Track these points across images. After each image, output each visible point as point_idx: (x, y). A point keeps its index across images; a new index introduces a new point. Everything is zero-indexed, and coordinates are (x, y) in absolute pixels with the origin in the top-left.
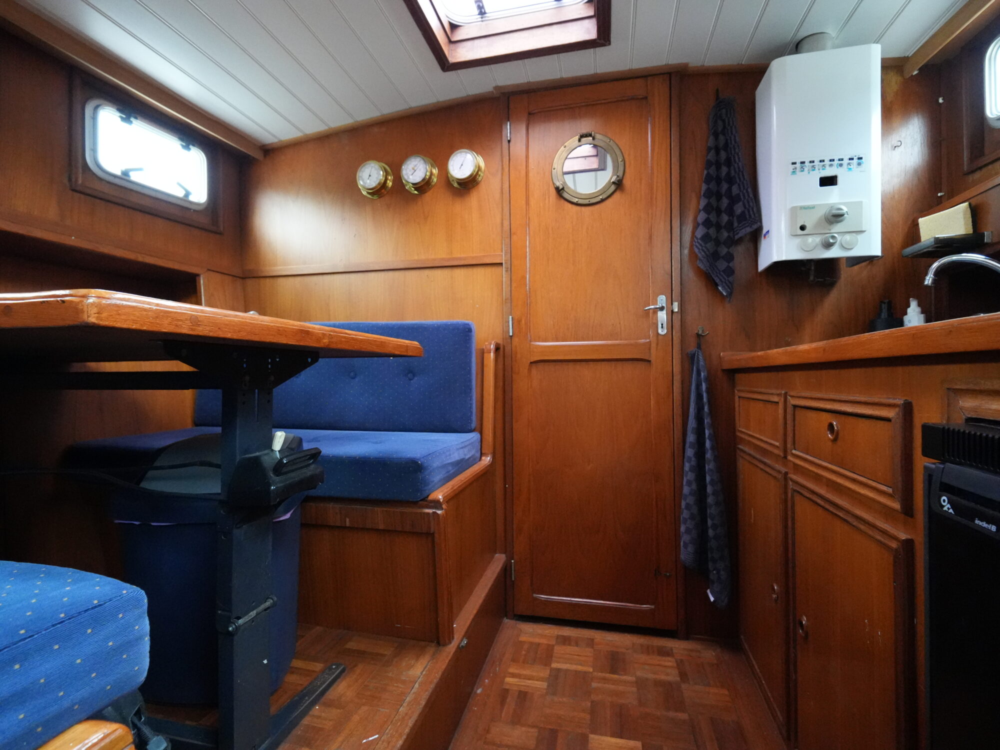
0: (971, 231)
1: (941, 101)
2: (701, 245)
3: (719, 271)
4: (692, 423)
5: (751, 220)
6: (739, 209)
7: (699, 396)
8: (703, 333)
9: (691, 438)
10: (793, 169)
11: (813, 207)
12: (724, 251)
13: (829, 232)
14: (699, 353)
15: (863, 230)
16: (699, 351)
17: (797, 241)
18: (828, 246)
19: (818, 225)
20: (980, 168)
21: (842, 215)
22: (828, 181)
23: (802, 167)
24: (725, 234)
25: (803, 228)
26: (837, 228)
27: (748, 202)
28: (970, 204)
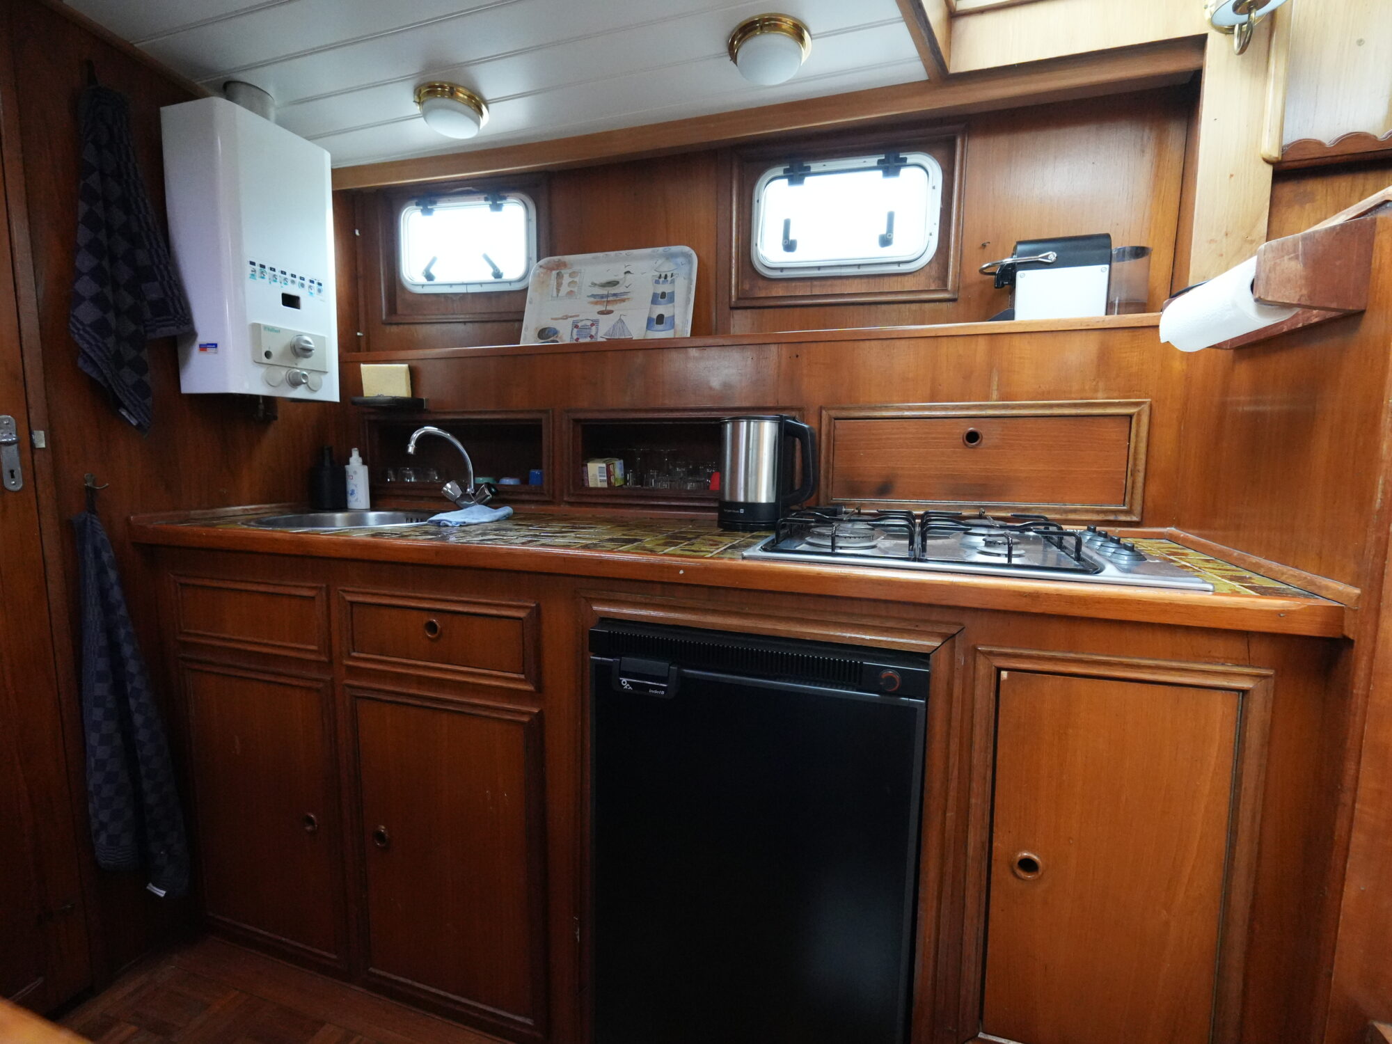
0: (410, 396)
1: (357, 233)
2: (94, 338)
3: (127, 386)
4: (95, 639)
5: (179, 316)
6: (153, 292)
7: (104, 593)
8: (94, 483)
9: (97, 664)
10: (252, 271)
11: (277, 331)
12: (130, 353)
13: (295, 366)
14: (95, 521)
15: (327, 371)
16: (93, 516)
17: (261, 371)
18: (295, 383)
19: (283, 355)
20: (397, 324)
21: (310, 350)
22: (290, 301)
23: (262, 273)
24: (132, 328)
25: (268, 354)
26: (304, 364)
27: (170, 287)
28: (409, 367)
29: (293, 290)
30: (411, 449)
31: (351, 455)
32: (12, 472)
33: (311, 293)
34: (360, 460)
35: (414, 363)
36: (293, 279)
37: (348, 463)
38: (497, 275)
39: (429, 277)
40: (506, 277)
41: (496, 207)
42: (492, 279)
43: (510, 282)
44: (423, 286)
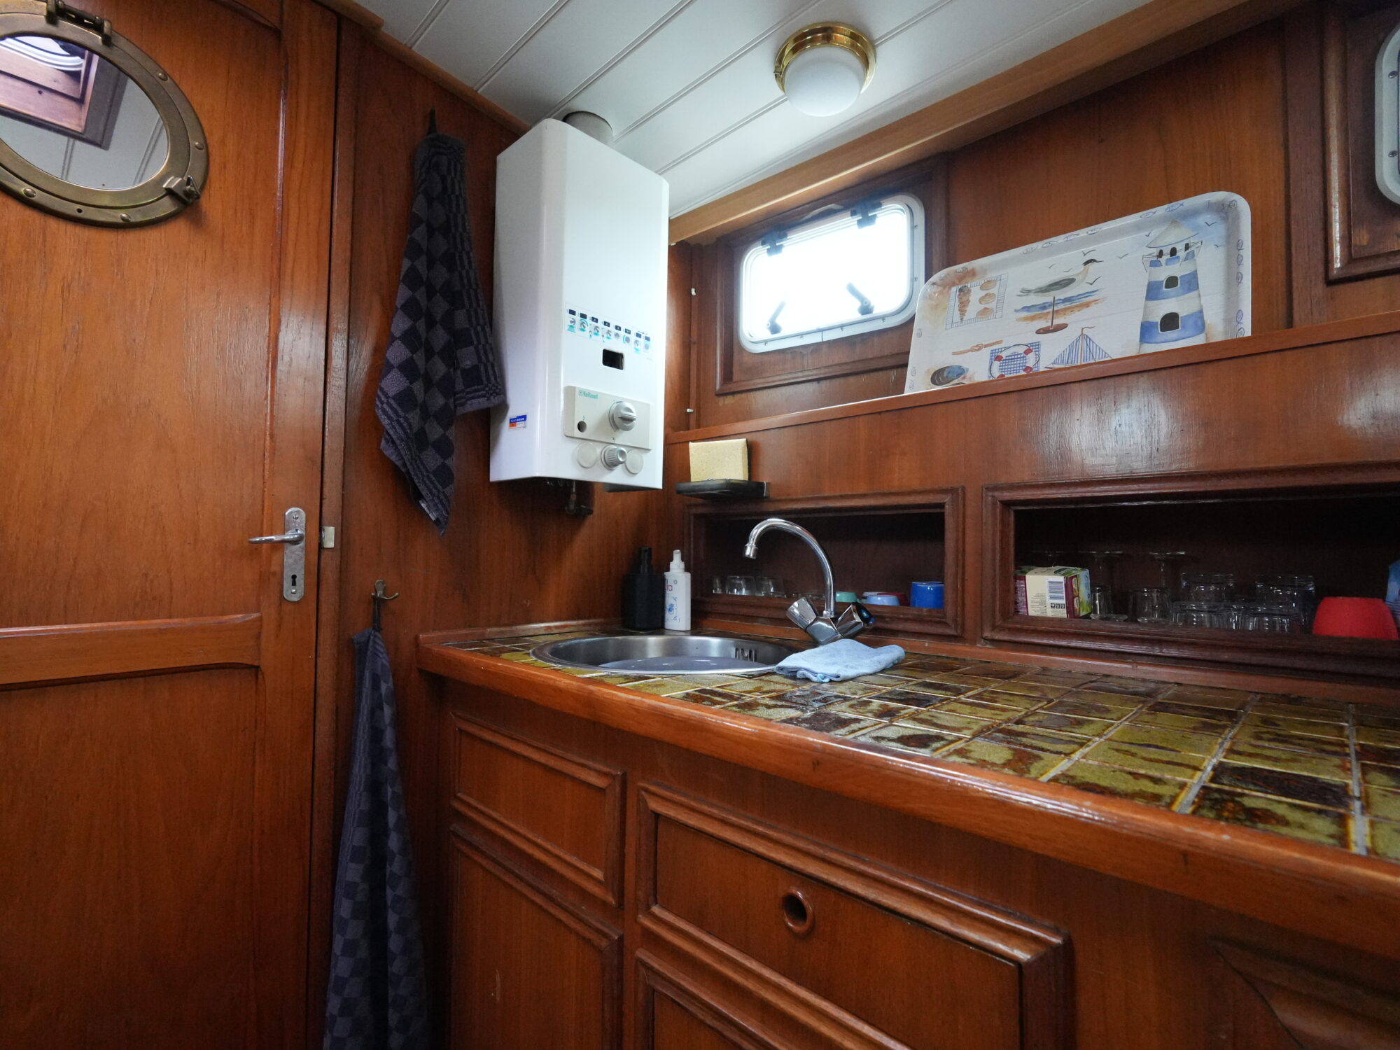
0: (747, 479)
1: (693, 292)
2: (396, 412)
3: (427, 471)
4: (358, 802)
5: (490, 385)
6: (467, 358)
7: (376, 735)
8: (384, 594)
9: (355, 836)
10: (571, 322)
11: (594, 396)
12: (435, 432)
13: (612, 442)
14: (377, 641)
15: (649, 448)
16: (377, 634)
17: (572, 447)
18: (611, 464)
19: (599, 427)
20: (733, 393)
21: (630, 420)
22: (612, 359)
23: (582, 323)
24: (440, 401)
25: (581, 426)
26: (623, 438)
27: (485, 353)
28: (747, 441)
29: (615, 347)
30: (750, 551)
31: (672, 559)
32: (294, 577)
33: (637, 350)
34: (682, 565)
35: (753, 437)
36: (618, 331)
37: (668, 569)
38: (866, 310)
39: (775, 329)
40: (877, 311)
41: (866, 220)
42: (858, 316)
43: (883, 318)
44: (766, 342)
